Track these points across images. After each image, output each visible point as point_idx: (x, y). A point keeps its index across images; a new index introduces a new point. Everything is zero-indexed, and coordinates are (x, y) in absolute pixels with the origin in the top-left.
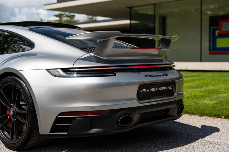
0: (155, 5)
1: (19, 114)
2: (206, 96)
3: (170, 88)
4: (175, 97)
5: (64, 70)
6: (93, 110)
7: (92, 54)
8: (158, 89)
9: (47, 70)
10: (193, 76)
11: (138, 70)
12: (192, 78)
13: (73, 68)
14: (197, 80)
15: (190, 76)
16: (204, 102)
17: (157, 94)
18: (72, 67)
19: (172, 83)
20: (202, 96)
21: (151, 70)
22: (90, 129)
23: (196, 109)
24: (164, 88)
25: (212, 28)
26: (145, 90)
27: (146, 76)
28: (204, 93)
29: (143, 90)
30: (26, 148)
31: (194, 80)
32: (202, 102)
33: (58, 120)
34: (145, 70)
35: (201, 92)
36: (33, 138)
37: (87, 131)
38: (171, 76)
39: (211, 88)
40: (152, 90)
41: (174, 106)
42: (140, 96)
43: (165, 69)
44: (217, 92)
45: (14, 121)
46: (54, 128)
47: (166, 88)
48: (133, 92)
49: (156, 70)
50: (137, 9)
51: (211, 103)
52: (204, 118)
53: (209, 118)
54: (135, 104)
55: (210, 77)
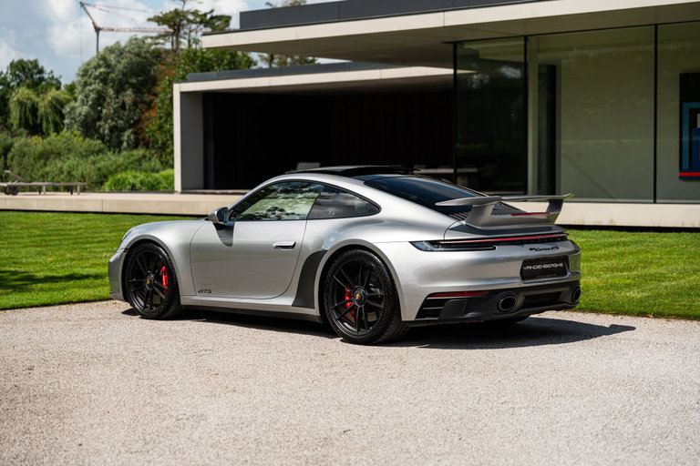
0: (526, 38)
1: (369, 298)
2: (634, 285)
3: (561, 265)
4: (568, 277)
5: (433, 243)
6: (471, 290)
7: (464, 222)
8: (545, 266)
9: (411, 243)
10: (625, 244)
11: (521, 243)
12: (622, 249)
13: (444, 241)
14: (631, 253)
15: (618, 244)
16: (628, 294)
17: (545, 273)
18: (442, 239)
19: (564, 258)
20: (628, 286)
21: (536, 242)
22: (466, 313)
23: (609, 305)
24: (553, 265)
25: (687, 106)
26: (530, 268)
27: (531, 249)
28: (634, 279)
29: (528, 267)
30: (380, 340)
31: (623, 254)
32: (623, 293)
33: (426, 303)
34: (529, 242)
35: (629, 279)
36: (391, 326)
37: (463, 315)
38: (563, 249)
39: (653, 270)
40: (538, 267)
41: (567, 289)
42: (524, 275)
43: (555, 240)
44: (661, 278)
45: (361, 308)
46: (421, 313)
47: (557, 265)
48: (515, 269)
49: (542, 241)
50: (474, 47)
51: (639, 296)
52: (620, 317)
53: (627, 318)
54: (518, 283)
55: (664, 246)
